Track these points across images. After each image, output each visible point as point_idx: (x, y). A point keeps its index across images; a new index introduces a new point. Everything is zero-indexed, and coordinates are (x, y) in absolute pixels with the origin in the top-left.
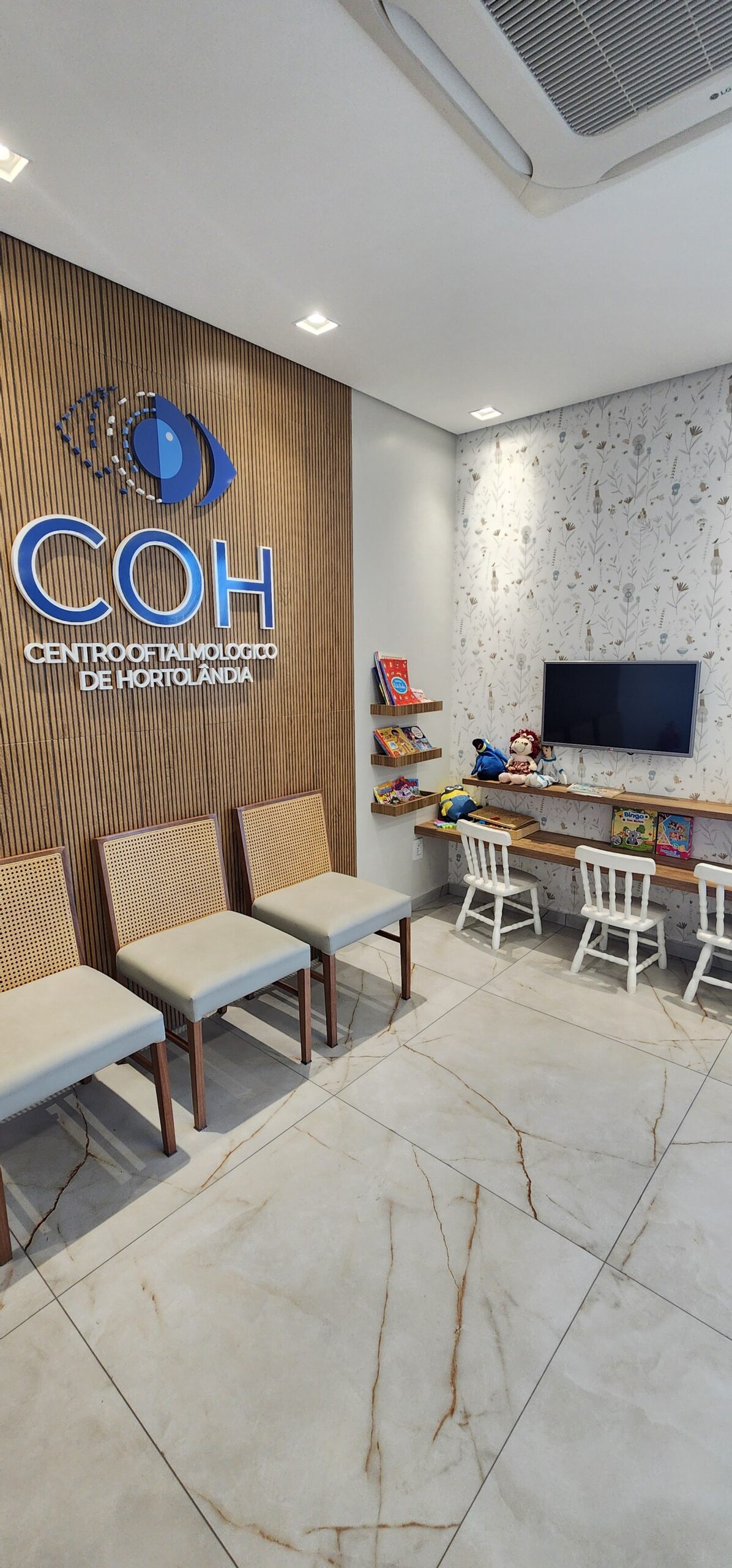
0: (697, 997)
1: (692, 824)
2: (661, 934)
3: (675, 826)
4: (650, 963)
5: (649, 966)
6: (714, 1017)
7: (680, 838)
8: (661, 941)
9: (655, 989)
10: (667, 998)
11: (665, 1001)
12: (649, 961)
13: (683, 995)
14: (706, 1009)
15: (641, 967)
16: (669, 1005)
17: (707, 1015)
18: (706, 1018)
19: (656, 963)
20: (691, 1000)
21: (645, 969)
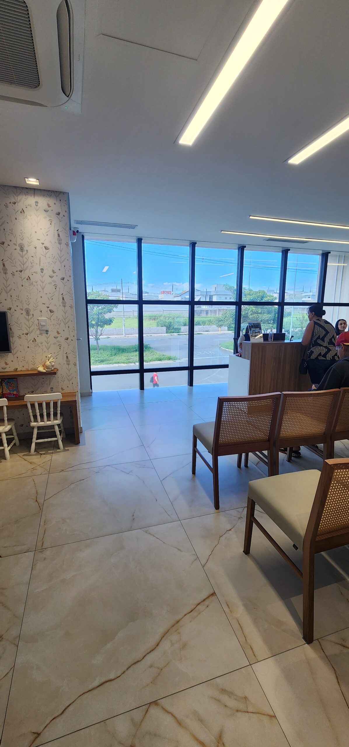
0: (36, 450)
1: (17, 381)
2: (14, 431)
3: (10, 383)
4: (13, 444)
5: (13, 446)
6: (44, 454)
7: (13, 388)
8: (15, 434)
9: (18, 454)
10: (24, 455)
11: (24, 457)
12: (12, 444)
13: (30, 452)
14: (40, 453)
15: (9, 448)
16: (25, 457)
17: (41, 455)
18: (41, 456)
19: (15, 444)
20: (34, 452)
21: (11, 448)
